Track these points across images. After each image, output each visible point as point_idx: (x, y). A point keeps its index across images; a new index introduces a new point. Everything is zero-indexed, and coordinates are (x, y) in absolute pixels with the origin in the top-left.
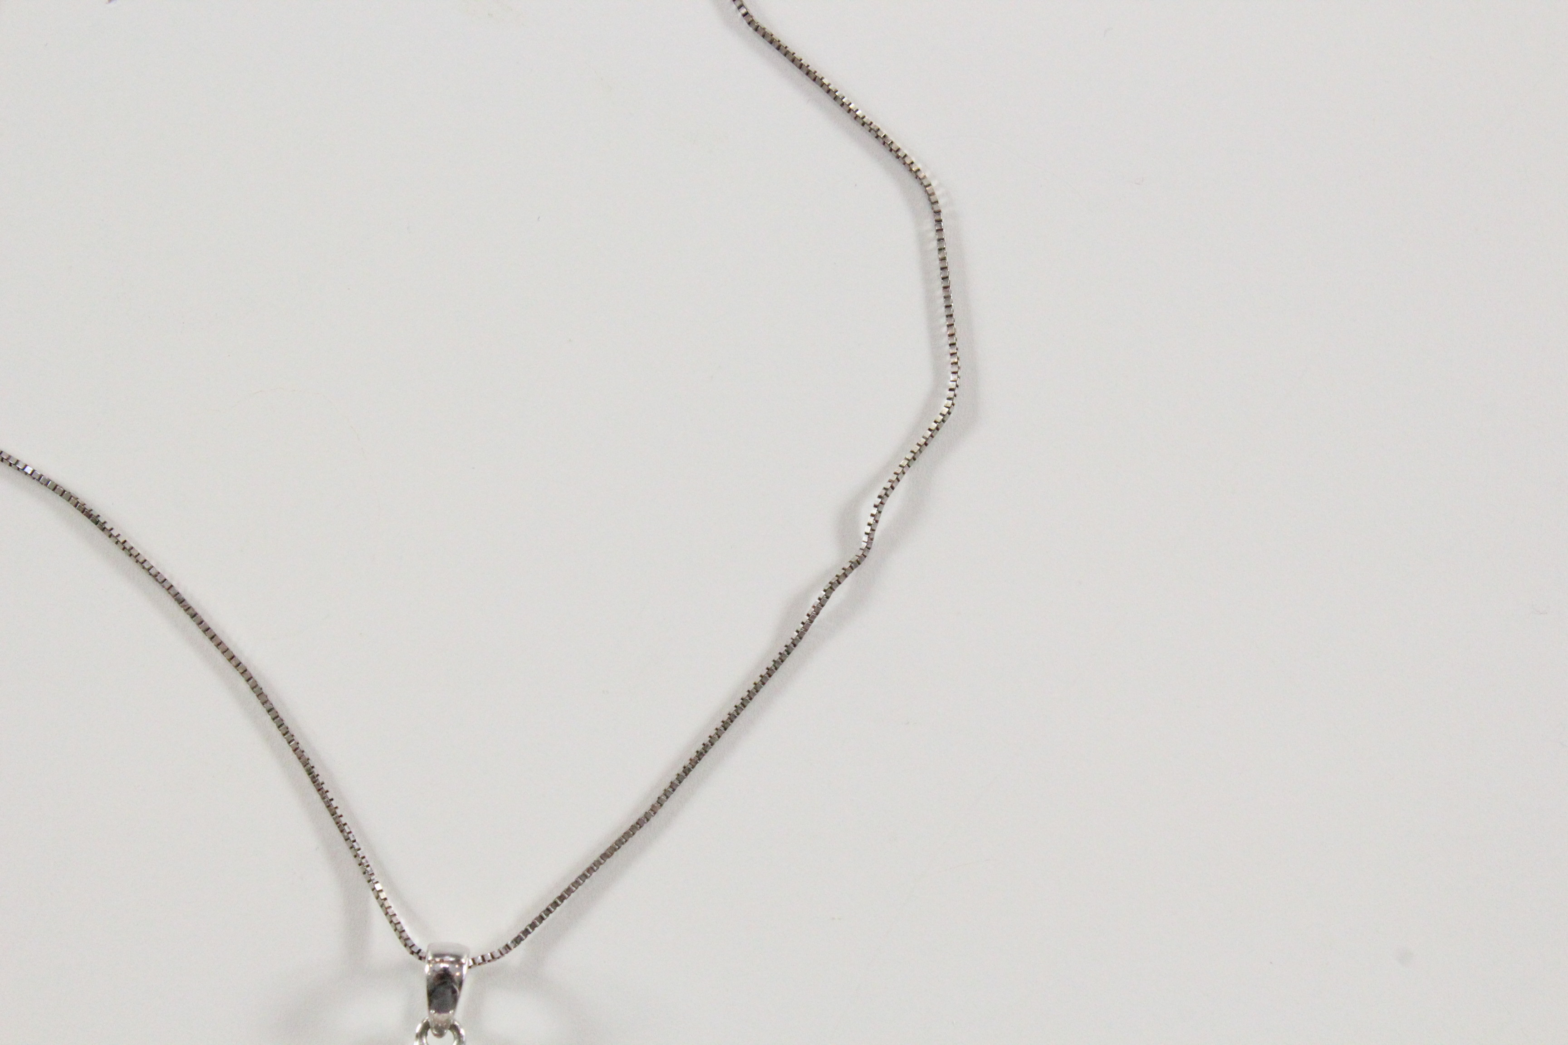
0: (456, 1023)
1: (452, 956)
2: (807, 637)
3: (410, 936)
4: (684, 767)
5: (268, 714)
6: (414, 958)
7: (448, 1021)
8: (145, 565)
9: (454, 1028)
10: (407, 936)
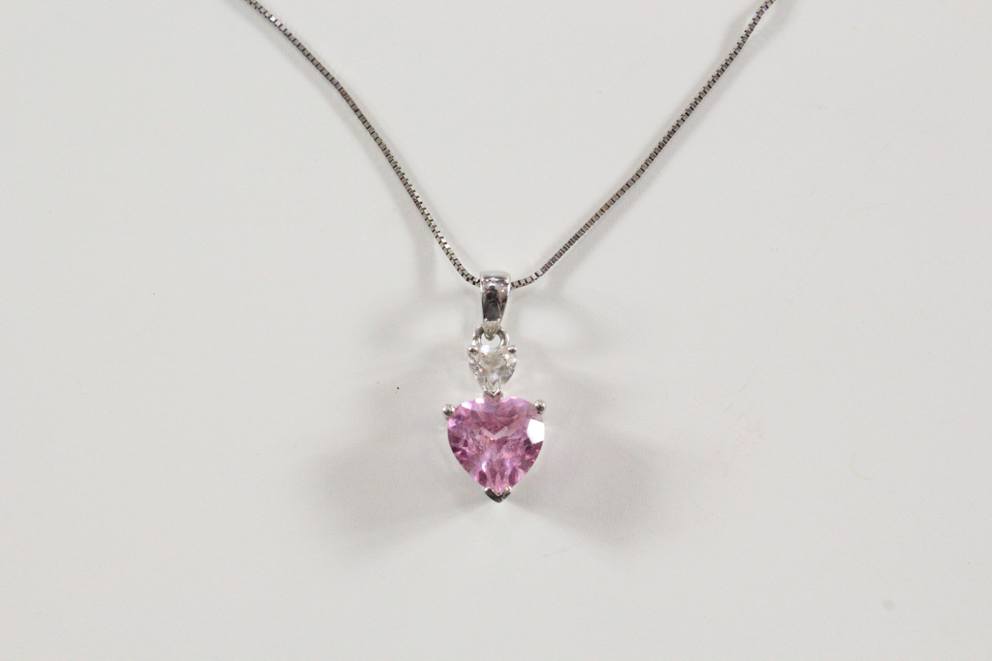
0: (502, 330)
1: (496, 277)
2: (745, 48)
3: (465, 268)
4: (659, 143)
5: (355, 114)
6: (470, 284)
7: (496, 326)
8: (262, 10)
9: (500, 333)
10: (464, 268)
